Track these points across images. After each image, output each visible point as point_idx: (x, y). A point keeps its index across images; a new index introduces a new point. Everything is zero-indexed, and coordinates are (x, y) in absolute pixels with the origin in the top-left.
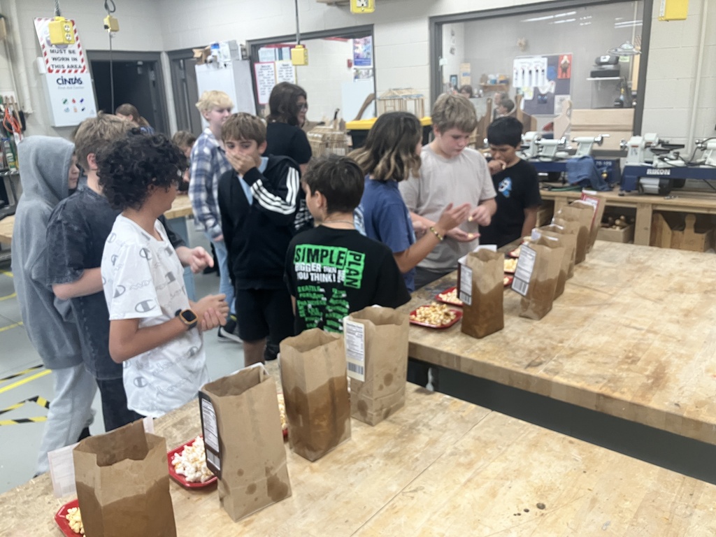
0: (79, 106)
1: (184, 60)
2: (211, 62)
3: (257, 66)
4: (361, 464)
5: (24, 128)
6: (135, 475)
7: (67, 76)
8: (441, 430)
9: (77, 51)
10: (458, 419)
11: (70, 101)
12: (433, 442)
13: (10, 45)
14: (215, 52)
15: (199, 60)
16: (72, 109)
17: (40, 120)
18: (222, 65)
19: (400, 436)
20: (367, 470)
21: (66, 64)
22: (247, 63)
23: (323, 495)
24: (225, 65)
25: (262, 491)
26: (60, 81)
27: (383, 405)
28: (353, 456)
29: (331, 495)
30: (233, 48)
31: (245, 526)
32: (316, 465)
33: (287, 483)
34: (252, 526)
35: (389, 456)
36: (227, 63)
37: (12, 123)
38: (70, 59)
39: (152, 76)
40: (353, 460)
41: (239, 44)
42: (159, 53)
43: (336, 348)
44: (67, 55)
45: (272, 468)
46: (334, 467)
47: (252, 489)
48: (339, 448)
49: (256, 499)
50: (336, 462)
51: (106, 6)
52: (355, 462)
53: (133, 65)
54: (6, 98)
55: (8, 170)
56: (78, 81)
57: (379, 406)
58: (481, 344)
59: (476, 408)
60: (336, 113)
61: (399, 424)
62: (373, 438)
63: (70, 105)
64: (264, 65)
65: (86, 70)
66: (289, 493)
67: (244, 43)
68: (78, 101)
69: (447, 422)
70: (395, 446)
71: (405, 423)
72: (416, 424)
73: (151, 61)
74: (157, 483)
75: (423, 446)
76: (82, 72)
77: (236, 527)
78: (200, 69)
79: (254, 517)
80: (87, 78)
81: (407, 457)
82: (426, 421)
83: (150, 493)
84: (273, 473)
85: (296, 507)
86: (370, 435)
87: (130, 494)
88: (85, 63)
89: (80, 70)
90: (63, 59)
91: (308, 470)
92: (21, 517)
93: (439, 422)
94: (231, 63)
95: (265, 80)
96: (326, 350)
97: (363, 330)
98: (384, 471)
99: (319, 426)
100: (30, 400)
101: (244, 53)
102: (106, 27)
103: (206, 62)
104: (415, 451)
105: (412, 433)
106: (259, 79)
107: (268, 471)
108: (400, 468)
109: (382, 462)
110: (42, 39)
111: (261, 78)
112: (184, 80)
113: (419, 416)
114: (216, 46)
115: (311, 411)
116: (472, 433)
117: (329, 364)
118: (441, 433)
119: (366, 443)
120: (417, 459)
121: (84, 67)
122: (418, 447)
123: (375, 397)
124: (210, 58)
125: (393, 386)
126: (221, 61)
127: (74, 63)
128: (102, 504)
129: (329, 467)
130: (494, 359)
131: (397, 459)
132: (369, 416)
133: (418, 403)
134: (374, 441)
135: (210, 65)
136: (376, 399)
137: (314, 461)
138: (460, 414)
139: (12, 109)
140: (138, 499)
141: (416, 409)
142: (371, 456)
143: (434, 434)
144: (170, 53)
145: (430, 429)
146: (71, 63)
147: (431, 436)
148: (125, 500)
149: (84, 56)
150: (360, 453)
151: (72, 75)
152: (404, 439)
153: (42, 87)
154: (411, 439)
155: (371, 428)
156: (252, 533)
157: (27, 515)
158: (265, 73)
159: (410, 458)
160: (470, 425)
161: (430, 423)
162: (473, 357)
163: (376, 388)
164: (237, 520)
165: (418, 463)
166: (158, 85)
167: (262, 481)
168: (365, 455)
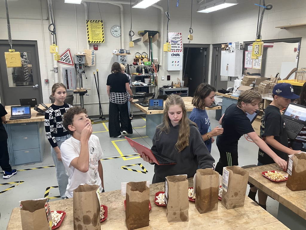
0: (177, 64)
1: (218, 47)
2: (228, 50)
3: (246, 52)
4: (216, 220)
5: (158, 71)
6: (139, 196)
7: (175, 53)
8: (253, 220)
9: (180, 44)
10: (262, 219)
11: (174, 62)
12: (247, 223)
13: (159, 42)
14: (230, 46)
15: (223, 49)
16: (174, 65)
17: (164, 68)
18: (232, 51)
19: (235, 216)
20: (217, 223)
21: (175, 48)
22: (242, 51)
23: (198, 225)
24: (233, 52)
25: (178, 216)
26: (172, 55)
27: (232, 203)
28: (215, 216)
29: (201, 226)
30: (237, 45)
31: (171, 225)
32: (201, 215)
33: (187, 217)
34: (172, 225)
35: (228, 222)
36: (234, 51)
37: (155, 69)
38: (177, 47)
39: (205, 53)
40: (214, 218)
41: (240, 43)
42: (210, 45)
43: (215, 177)
44: (177, 45)
45: (182, 209)
46: (207, 218)
47: (175, 214)
48: (211, 212)
49: (176, 218)
50: (208, 216)
51: (190, 31)
52: (214, 219)
53: (199, 49)
54: (155, 60)
55: (151, 85)
56: (179, 55)
57: (231, 203)
58: (292, 193)
59: (272, 217)
60: (277, 75)
61: (238, 212)
62: (225, 213)
63: (174, 63)
64: (249, 52)
65: (182, 51)
66: (187, 220)
67: (242, 43)
68: (177, 62)
69: (257, 218)
70: (232, 219)
71: (240, 213)
72: (244, 214)
73: (206, 48)
74: (145, 201)
75: (242, 223)
76: (180, 52)
77: (168, 224)
78: (223, 52)
79: (174, 223)
80: (181, 54)
81: (234, 224)
82: (248, 215)
83: (142, 203)
84: (182, 211)
85: (188, 225)
86: (225, 212)
87: (137, 201)
88: (182, 49)
89: (180, 51)
90: (175, 47)
91: (198, 215)
92: (116, 199)
93: (253, 217)
94: (235, 51)
95: (249, 58)
96: (211, 177)
97: (229, 173)
98: (223, 226)
99: (204, 202)
100: (138, 164)
101: (241, 47)
102: (188, 39)
103: (226, 49)
104: (238, 224)
105: (241, 217)
106: (246, 57)
107: (181, 210)
108: (229, 227)
109: (224, 222)
110: (169, 40)
111: (247, 57)
112: (217, 55)
113: (247, 212)
114: (231, 43)
115: (202, 196)
116: (265, 226)
117: (211, 182)
118: (252, 221)
119: (222, 214)
120: (237, 227)
121: (181, 50)
122: (240, 223)
123: (229, 199)
124: (227, 48)
125: (238, 197)
126: (231, 49)
127: (178, 48)
128: (130, 201)
129: (205, 217)
130: (294, 201)
131: (230, 224)
132: (227, 205)
133: (250, 207)
134: (225, 214)
135: (227, 51)
136: (230, 200)
137: (201, 213)
138: (265, 217)
139: (156, 64)
140: (139, 203)
141: (248, 209)
142: (221, 219)
143: (249, 221)
144: (213, 45)
145: (249, 218)
146: (177, 48)
147: (247, 221)
148: (136, 202)
149: (182, 46)
150: (218, 217)
151: (177, 53)
152: (236, 218)
153: (166, 57)
154: (239, 219)
155: (227, 210)
156: (171, 227)
157: (117, 198)
158: (249, 55)
159: (234, 225)
160: (266, 223)
161: (250, 216)
162: (285, 197)
163: (230, 196)
164: (169, 222)
165: (236, 228)
166: (207, 57)
167: (178, 212)
168: (219, 218)
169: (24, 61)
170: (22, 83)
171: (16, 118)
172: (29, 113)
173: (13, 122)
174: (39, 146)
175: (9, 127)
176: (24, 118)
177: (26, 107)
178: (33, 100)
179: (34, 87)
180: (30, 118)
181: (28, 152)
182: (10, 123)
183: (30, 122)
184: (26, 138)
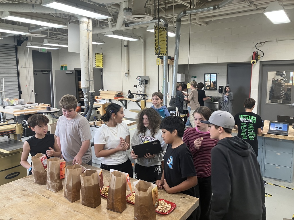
169: (283, 80)
170: (276, 101)
171: (274, 133)
172: (286, 131)
173: (270, 136)
174: (291, 165)
175: (265, 140)
176: (281, 134)
177: (284, 124)
178: (290, 118)
179: (290, 105)
180: (287, 136)
181: (279, 168)
182: (267, 137)
183: (286, 139)
184: (279, 154)
